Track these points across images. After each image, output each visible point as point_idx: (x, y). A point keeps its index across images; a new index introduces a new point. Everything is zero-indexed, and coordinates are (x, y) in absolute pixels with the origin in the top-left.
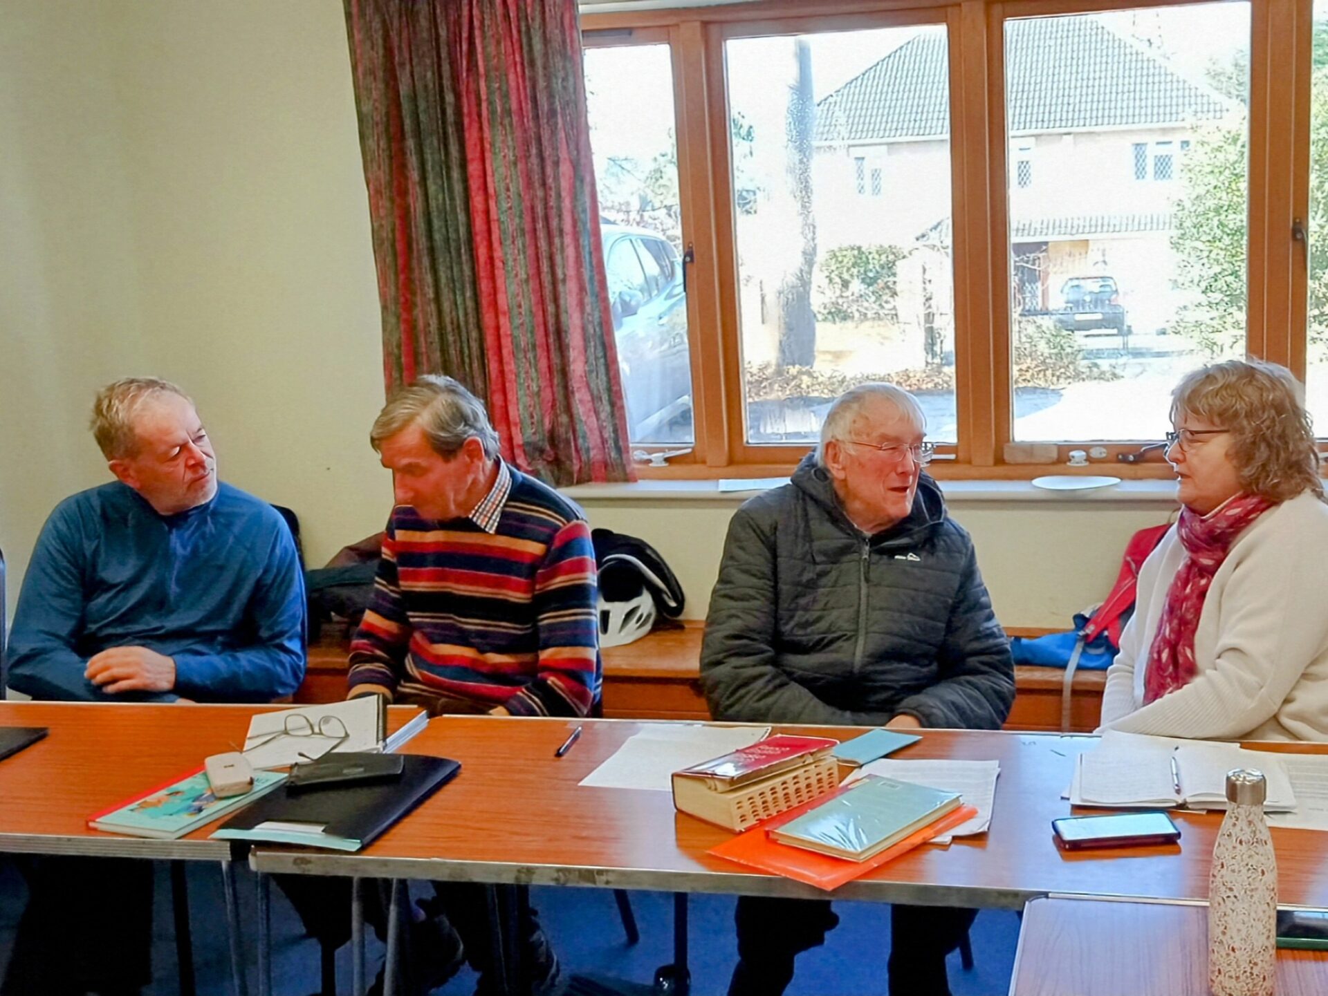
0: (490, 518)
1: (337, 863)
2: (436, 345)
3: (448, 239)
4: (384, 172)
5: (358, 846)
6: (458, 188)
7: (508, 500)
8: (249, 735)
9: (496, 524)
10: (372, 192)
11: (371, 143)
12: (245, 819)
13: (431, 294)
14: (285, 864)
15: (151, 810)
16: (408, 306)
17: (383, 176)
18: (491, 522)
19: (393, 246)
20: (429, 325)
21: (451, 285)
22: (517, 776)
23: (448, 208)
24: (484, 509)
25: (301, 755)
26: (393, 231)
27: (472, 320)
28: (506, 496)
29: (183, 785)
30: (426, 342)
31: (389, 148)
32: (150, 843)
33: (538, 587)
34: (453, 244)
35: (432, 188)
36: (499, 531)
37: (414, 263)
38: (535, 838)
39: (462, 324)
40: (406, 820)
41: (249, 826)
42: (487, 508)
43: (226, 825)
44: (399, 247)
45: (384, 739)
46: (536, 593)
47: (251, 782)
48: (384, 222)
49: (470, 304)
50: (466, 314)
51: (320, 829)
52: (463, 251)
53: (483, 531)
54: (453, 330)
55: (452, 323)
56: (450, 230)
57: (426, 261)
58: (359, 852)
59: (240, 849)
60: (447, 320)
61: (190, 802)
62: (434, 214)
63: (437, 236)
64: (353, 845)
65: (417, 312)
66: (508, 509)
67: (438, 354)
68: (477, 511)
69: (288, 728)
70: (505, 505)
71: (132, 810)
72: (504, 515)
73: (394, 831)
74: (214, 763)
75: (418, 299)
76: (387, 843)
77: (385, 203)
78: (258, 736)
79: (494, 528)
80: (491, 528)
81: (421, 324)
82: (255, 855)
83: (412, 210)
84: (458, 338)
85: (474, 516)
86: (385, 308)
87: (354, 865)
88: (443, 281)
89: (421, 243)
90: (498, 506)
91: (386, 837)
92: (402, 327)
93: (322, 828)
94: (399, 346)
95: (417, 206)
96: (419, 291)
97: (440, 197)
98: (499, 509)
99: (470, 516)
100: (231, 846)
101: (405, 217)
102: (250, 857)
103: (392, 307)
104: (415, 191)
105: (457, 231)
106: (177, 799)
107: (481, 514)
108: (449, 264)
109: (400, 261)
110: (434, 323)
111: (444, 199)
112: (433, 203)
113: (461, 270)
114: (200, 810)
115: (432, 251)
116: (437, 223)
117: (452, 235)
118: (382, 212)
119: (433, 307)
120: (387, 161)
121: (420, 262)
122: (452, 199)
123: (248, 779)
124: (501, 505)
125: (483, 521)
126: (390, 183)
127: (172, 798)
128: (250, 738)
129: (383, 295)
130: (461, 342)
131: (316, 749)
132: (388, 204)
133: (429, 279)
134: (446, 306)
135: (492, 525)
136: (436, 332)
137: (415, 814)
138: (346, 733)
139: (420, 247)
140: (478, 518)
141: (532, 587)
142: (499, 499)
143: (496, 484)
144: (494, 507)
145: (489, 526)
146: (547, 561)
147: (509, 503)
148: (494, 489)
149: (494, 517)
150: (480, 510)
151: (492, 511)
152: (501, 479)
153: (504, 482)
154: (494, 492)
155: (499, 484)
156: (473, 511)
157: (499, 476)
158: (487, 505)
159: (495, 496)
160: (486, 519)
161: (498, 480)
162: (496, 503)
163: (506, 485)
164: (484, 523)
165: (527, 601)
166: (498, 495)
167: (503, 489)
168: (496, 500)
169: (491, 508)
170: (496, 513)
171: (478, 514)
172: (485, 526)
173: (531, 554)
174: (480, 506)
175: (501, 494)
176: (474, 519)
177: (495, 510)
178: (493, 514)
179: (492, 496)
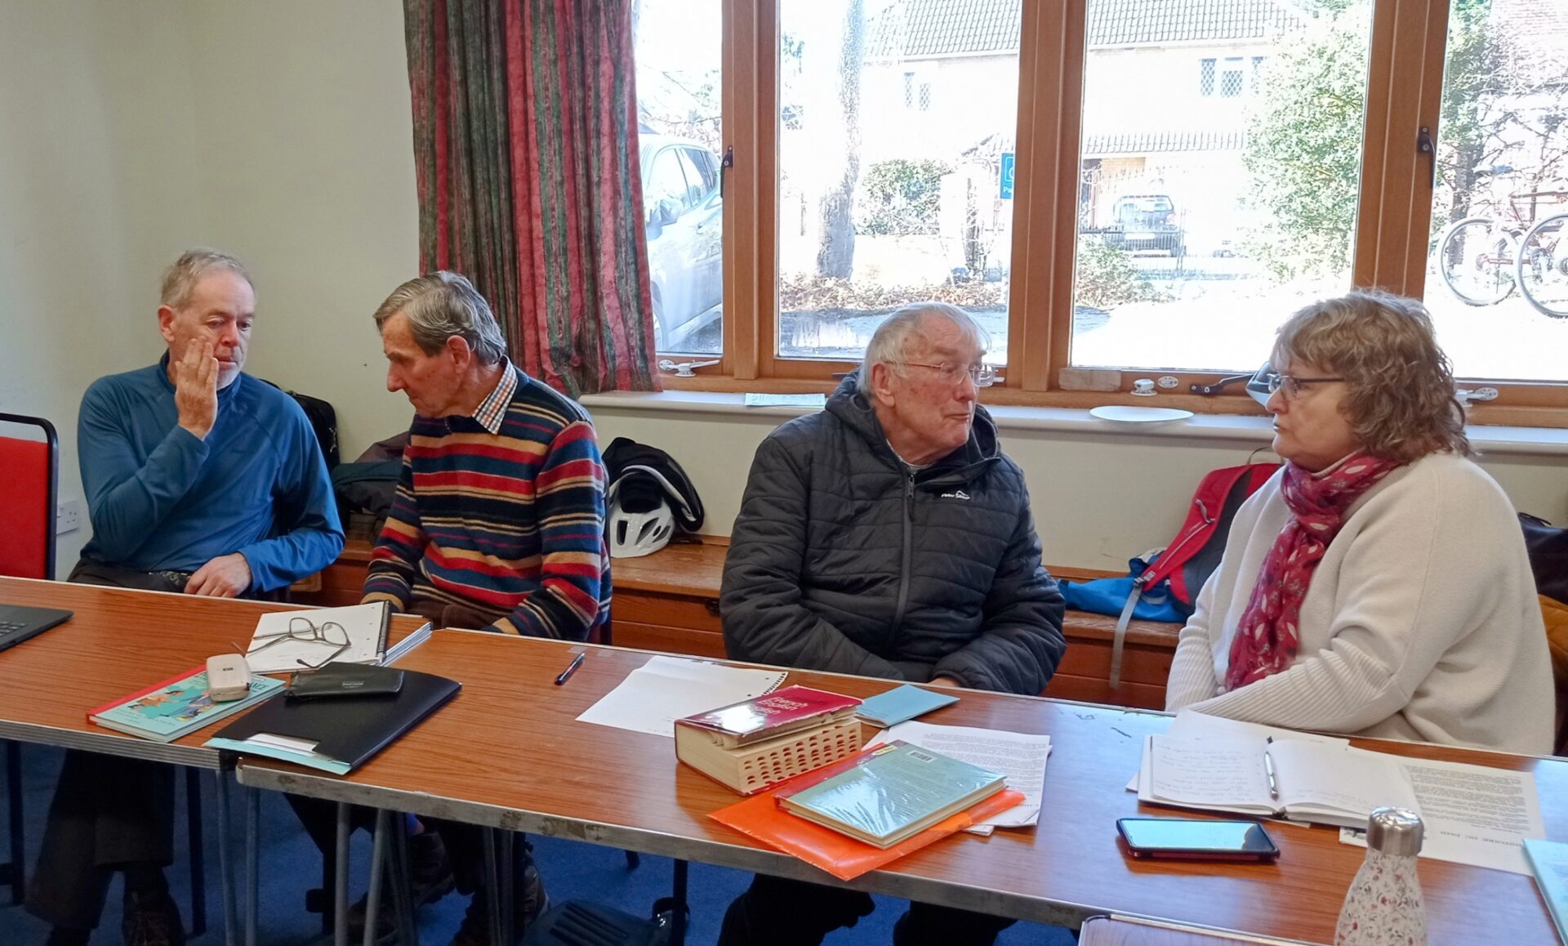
0: (493, 418)
1: (320, 785)
2: (471, 247)
3: (485, 139)
4: (427, 71)
5: (348, 769)
6: (498, 87)
7: (512, 400)
8: (255, 635)
9: (499, 424)
10: (415, 92)
11: (416, 42)
12: (240, 728)
13: (467, 195)
14: (270, 780)
15: (150, 708)
16: (447, 208)
17: (425, 74)
18: (494, 422)
19: (432, 146)
20: (464, 227)
21: (487, 186)
22: (513, 704)
23: (487, 107)
24: (487, 409)
25: (300, 661)
26: (433, 131)
27: (505, 222)
28: (511, 396)
29: (183, 684)
30: (461, 243)
31: (433, 46)
32: (144, 745)
33: (540, 489)
34: (491, 146)
35: (472, 88)
36: (502, 432)
37: (453, 164)
38: (527, 779)
39: (496, 226)
40: (400, 744)
41: (242, 737)
42: (491, 408)
43: (219, 735)
44: (438, 147)
45: (386, 648)
46: (538, 495)
47: (248, 688)
48: (425, 122)
49: (505, 206)
50: (500, 217)
51: (311, 746)
52: (500, 151)
53: (486, 431)
54: (487, 232)
55: (486, 225)
56: (489, 130)
57: (464, 162)
58: (346, 775)
59: (230, 759)
60: (482, 221)
61: (187, 704)
62: (474, 113)
63: (476, 137)
64: (341, 768)
65: (454, 213)
66: (512, 410)
67: (472, 256)
68: (480, 410)
69: (293, 630)
70: (509, 406)
71: (132, 707)
72: (508, 415)
73: (385, 756)
74: (214, 662)
75: (455, 200)
76: (378, 769)
77: (426, 103)
78: (264, 637)
79: (497, 428)
80: (494, 429)
81: (457, 227)
82: (241, 768)
83: (452, 111)
84: (491, 240)
85: (477, 415)
86: (423, 209)
87: (337, 789)
88: (479, 181)
89: (460, 143)
90: (502, 406)
91: (376, 762)
92: (439, 227)
93: (314, 746)
94: (434, 247)
95: (457, 107)
96: (456, 192)
97: (480, 96)
98: (503, 409)
99: (474, 415)
100: (220, 756)
101: (446, 115)
102: (237, 768)
103: (429, 208)
104: (456, 92)
105: (495, 131)
106: (176, 699)
107: (485, 413)
108: (485, 165)
109: (439, 162)
110: (469, 224)
111: (484, 100)
112: (473, 104)
113: (497, 172)
114: (196, 713)
115: (470, 152)
116: (475, 124)
117: (490, 136)
118: (423, 113)
119: (469, 208)
120: (430, 60)
121: (458, 164)
122: (492, 99)
123: (244, 685)
124: (505, 405)
125: (486, 420)
126: (432, 83)
127: (171, 697)
128: (255, 638)
129: (421, 195)
130: (494, 244)
131: (317, 656)
132: (429, 104)
133: (465, 179)
134: (482, 207)
135: (495, 426)
136: (471, 234)
137: (407, 738)
138: (348, 641)
139: (459, 147)
140: (482, 417)
141: (532, 489)
142: (503, 398)
143: (500, 384)
144: (498, 407)
145: (492, 426)
146: (548, 462)
147: (513, 404)
148: (498, 389)
149: (497, 418)
150: (484, 410)
151: (495, 411)
152: (505, 379)
153: (510, 382)
154: (498, 392)
155: (503, 384)
156: (477, 411)
157: (504, 376)
158: (490, 405)
159: (499, 396)
160: (490, 419)
161: (502, 380)
162: (501, 402)
163: (511, 386)
164: (488, 423)
165: (528, 503)
166: (502, 395)
167: (508, 390)
168: (500, 399)
169: (495, 407)
170: (500, 413)
171: (481, 414)
172: (489, 427)
173: (532, 454)
174: (483, 406)
175: (506, 394)
176: (478, 419)
177: (499, 410)
178: (496, 414)
179: (495, 396)
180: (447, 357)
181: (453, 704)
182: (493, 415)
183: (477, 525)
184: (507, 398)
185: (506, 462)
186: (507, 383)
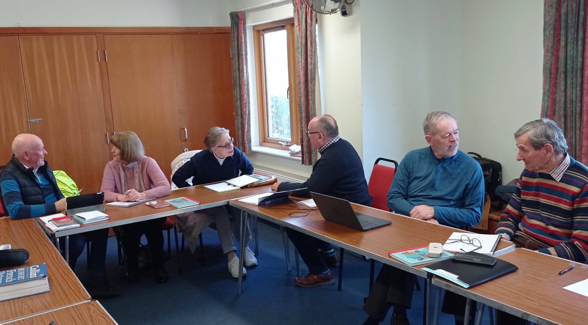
0: (558, 175)
1: (459, 290)
2: (562, 108)
3: (573, 68)
5: (468, 287)
6: (580, 48)
7: (567, 169)
8: (448, 238)
9: (560, 178)
10: (545, 51)
11: (548, 32)
12: (435, 266)
14: (443, 285)
15: (408, 255)
16: (554, 93)
17: (550, 44)
18: (559, 177)
19: (550, 70)
20: (560, 100)
21: (572, 86)
22: (539, 278)
23: (575, 55)
24: (556, 172)
25: (461, 249)
26: (551, 65)
27: (578, 99)
28: (567, 168)
29: (421, 250)
30: (558, 107)
31: (554, 33)
32: (404, 266)
33: (575, 205)
34: (575, 70)
35: (569, 48)
36: (560, 181)
38: (536, 304)
39: (574, 100)
40: (490, 282)
41: (434, 269)
42: (558, 171)
43: (427, 267)
44: (553, 71)
45: (495, 251)
46: (574, 208)
47: (441, 254)
48: (548, 62)
49: (579, 93)
50: (576, 97)
51: (457, 277)
52: (579, 72)
53: (554, 180)
54: (570, 103)
55: (570, 100)
56: (574, 64)
57: (563, 76)
58: (468, 288)
59: (430, 275)
60: (568, 98)
61: (420, 256)
62: (569, 58)
63: (568, 67)
64: (466, 286)
66: (566, 173)
67: (563, 111)
68: (553, 172)
69: (462, 239)
70: (566, 171)
71: (403, 253)
72: (564, 175)
73: (484, 285)
74: (432, 245)
75: (558, 90)
76: (479, 289)
77: (550, 54)
78: (452, 239)
79: (559, 179)
80: (558, 179)
81: (557, 100)
82: (434, 279)
83: (560, 57)
85: (552, 173)
86: (544, 93)
87: (465, 292)
88: (570, 84)
89: (562, 69)
90: (562, 171)
91: (480, 286)
93: (458, 277)
95: (562, 55)
96: (558, 87)
97: (572, 51)
98: (563, 172)
99: (550, 173)
100: (427, 274)
101: (557, 59)
103: (547, 94)
104: (562, 50)
105: (577, 65)
106: (417, 254)
107: (555, 173)
108: (573, 78)
109: (553, 76)
110: (562, 100)
111: (573, 53)
112: (569, 54)
113: (577, 80)
114: (422, 259)
115: (566, 73)
116: (569, 62)
117: (575, 67)
118: (548, 58)
119: (563, 93)
120: (552, 38)
121: (560, 77)
122: (577, 52)
123: (440, 253)
124: (564, 171)
125: (555, 176)
126: (552, 47)
127: (416, 253)
129: (544, 89)
130: (573, 107)
131: (468, 248)
132: (550, 55)
133: (563, 83)
134: (568, 93)
135: (559, 178)
136: (563, 103)
137: (494, 281)
138: (481, 246)
139: (561, 71)
140: (554, 174)
141: (572, 204)
142: (563, 168)
143: (563, 163)
144: (561, 171)
145: (557, 178)
146: (581, 196)
147: (568, 171)
148: (562, 165)
149: (560, 175)
150: (555, 172)
151: (560, 173)
152: (565, 161)
153: (567, 162)
154: (562, 166)
155: (564, 163)
156: (552, 172)
157: (565, 160)
158: (558, 170)
159: (562, 167)
160: (557, 176)
161: (564, 161)
162: (562, 170)
163: (567, 164)
164: (556, 177)
165: (569, 209)
166: (563, 167)
167: (566, 165)
168: (562, 168)
169: (559, 171)
170: (561, 174)
171: (553, 173)
172: (556, 178)
173: (574, 192)
174: (555, 170)
175: (565, 167)
176: (552, 175)
177: (561, 173)
178: (560, 174)
179: (560, 167)
180: (543, 151)
181: (514, 273)
182: (558, 174)
183: (545, 214)
184: (565, 168)
185: (562, 192)
186: (566, 163)
